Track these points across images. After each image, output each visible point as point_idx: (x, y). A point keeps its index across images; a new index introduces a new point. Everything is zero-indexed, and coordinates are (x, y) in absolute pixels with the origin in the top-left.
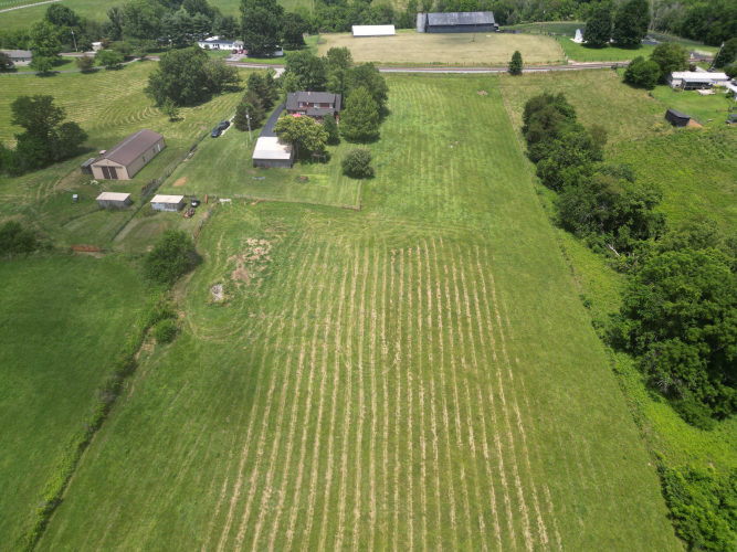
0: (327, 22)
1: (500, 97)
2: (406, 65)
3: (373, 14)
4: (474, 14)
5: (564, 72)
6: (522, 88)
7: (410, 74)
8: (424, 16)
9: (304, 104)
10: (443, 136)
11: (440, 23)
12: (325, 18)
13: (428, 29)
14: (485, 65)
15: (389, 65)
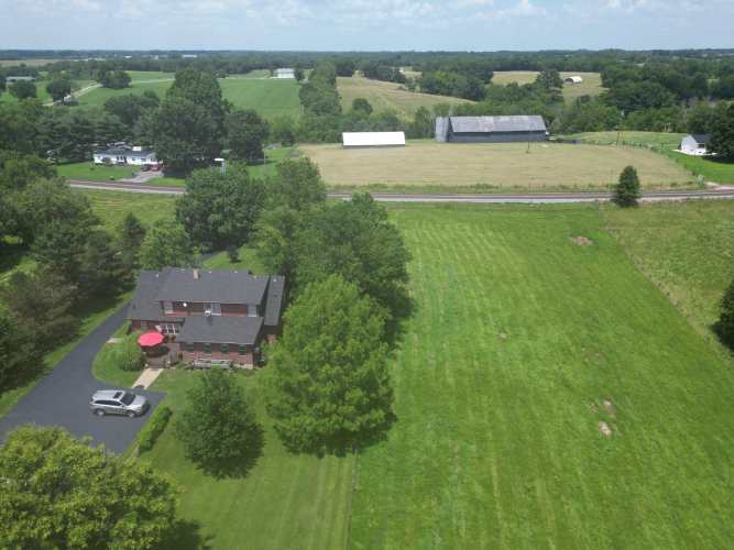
0: (316, 132)
1: (619, 249)
2: (431, 190)
3: (373, 124)
4: (516, 118)
5: (712, 201)
6: (650, 230)
7: (438, 206)
8: (446, 120)
9: (177, 306)
10: (567, 386)
11: (468, 130)
12: (313, 129)
13: (452, 136)
14: (564, 190)
15: (400, 190)
